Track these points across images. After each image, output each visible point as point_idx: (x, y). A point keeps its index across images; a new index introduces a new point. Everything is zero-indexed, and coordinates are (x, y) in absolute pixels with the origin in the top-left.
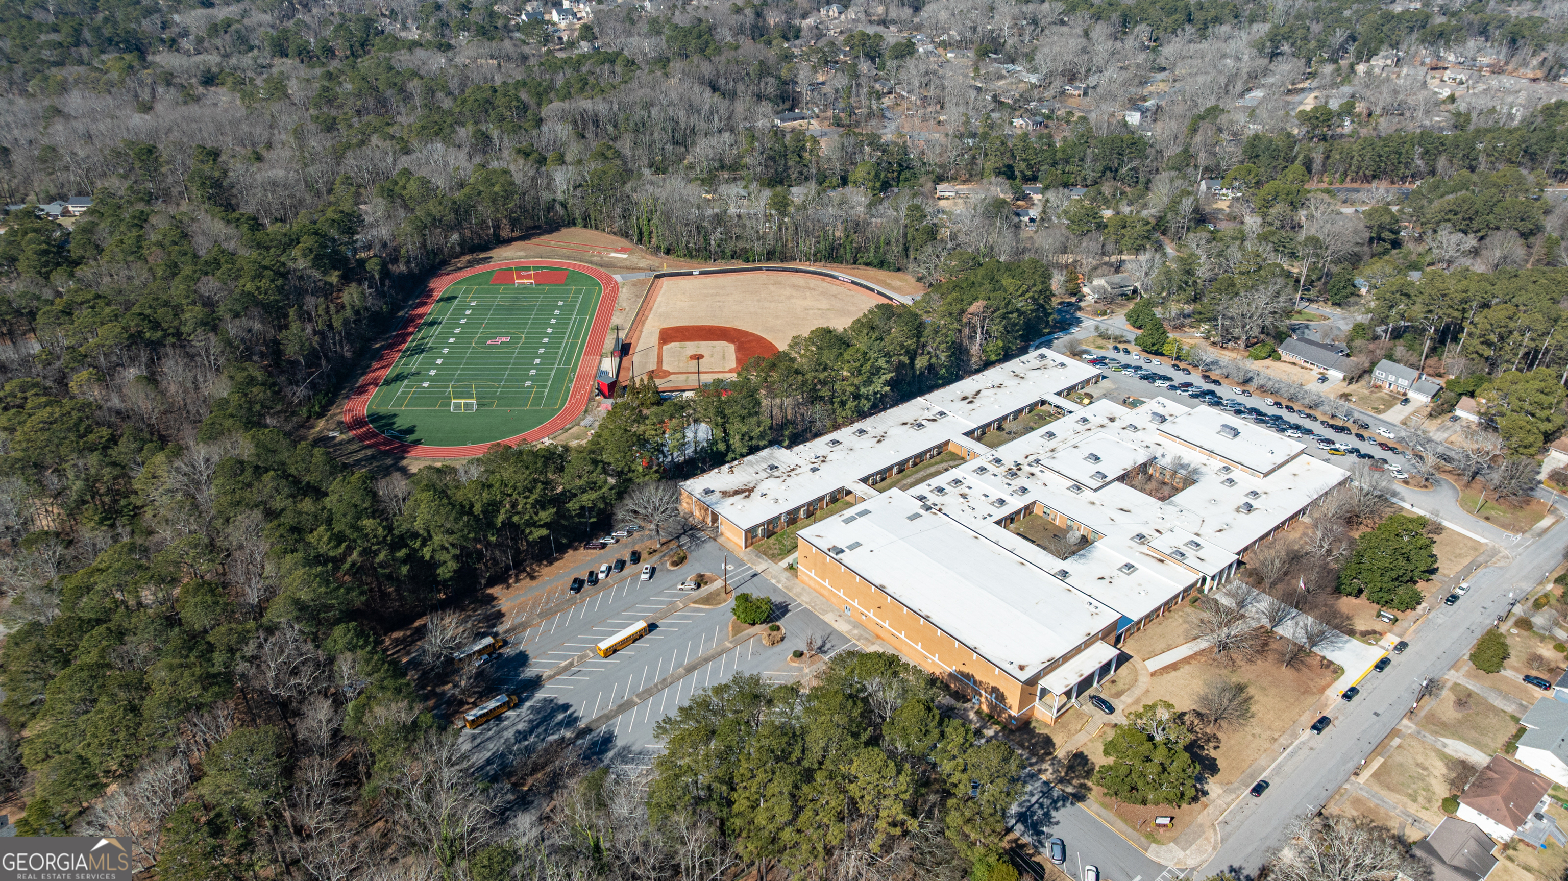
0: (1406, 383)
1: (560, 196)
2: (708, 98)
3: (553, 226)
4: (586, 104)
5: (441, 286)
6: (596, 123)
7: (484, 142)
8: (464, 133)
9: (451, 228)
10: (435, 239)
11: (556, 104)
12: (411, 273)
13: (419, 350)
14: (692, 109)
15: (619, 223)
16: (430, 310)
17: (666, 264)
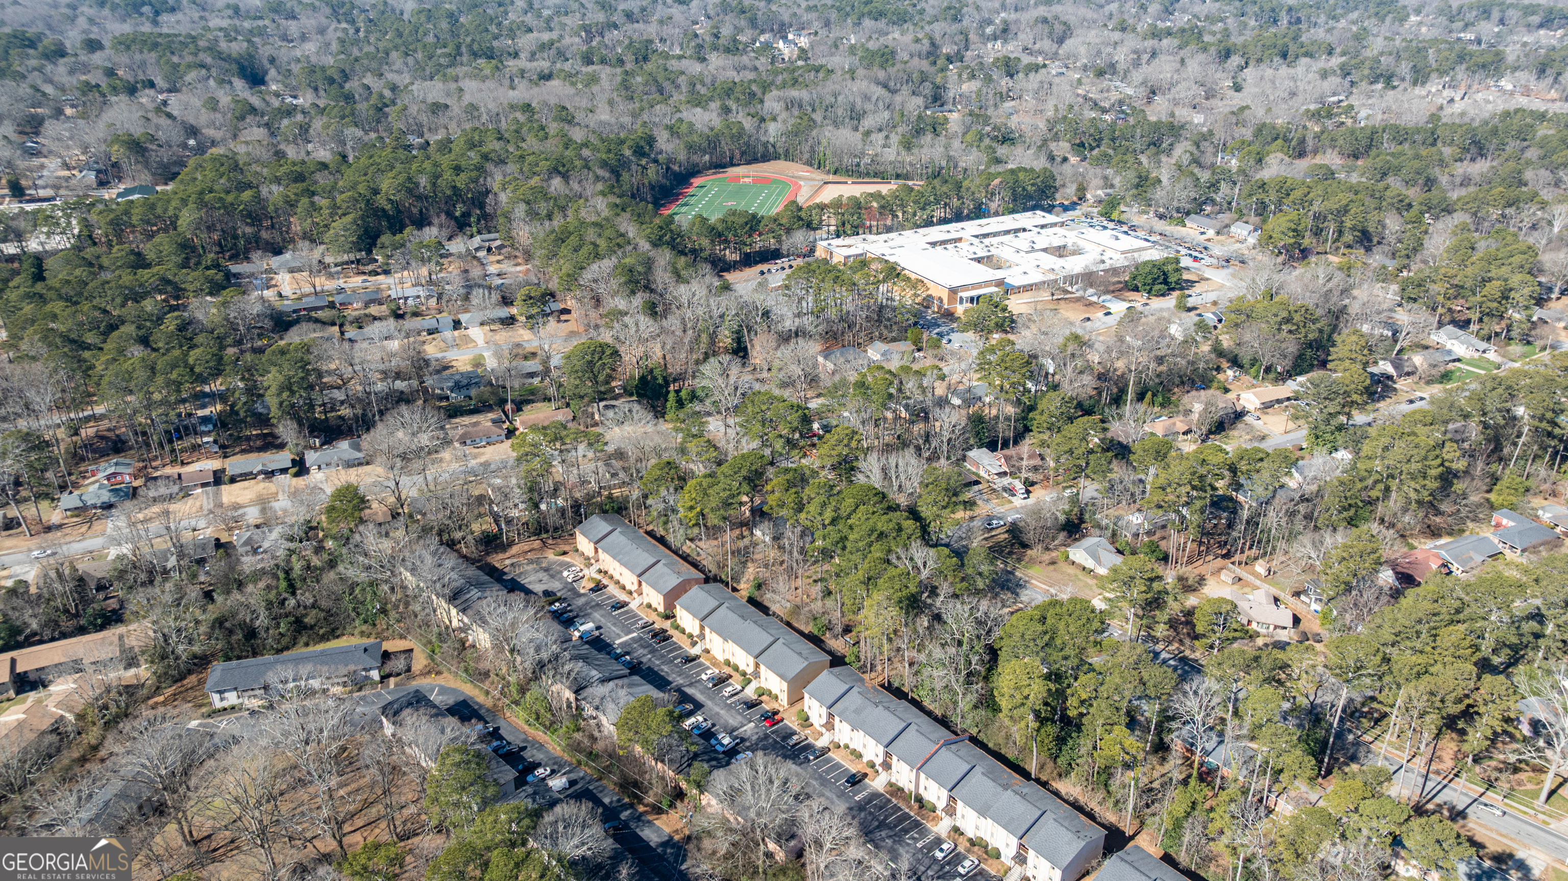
0: (1245, 233)
1: (771, 140)
2: (879, 91)
3: (766, 158)
4: (794, 93)
5: (697, 181)
6: (800, 106)
7: (726, 110)
8: (715, 105)
9: (705, 152)
10: (695, 158)
11: (775, 93)
12: (680, 173)
13: (686, 205)
14: (867, 98)
15: (806, 156)
16: (691, 191)
17: (831, 178)
